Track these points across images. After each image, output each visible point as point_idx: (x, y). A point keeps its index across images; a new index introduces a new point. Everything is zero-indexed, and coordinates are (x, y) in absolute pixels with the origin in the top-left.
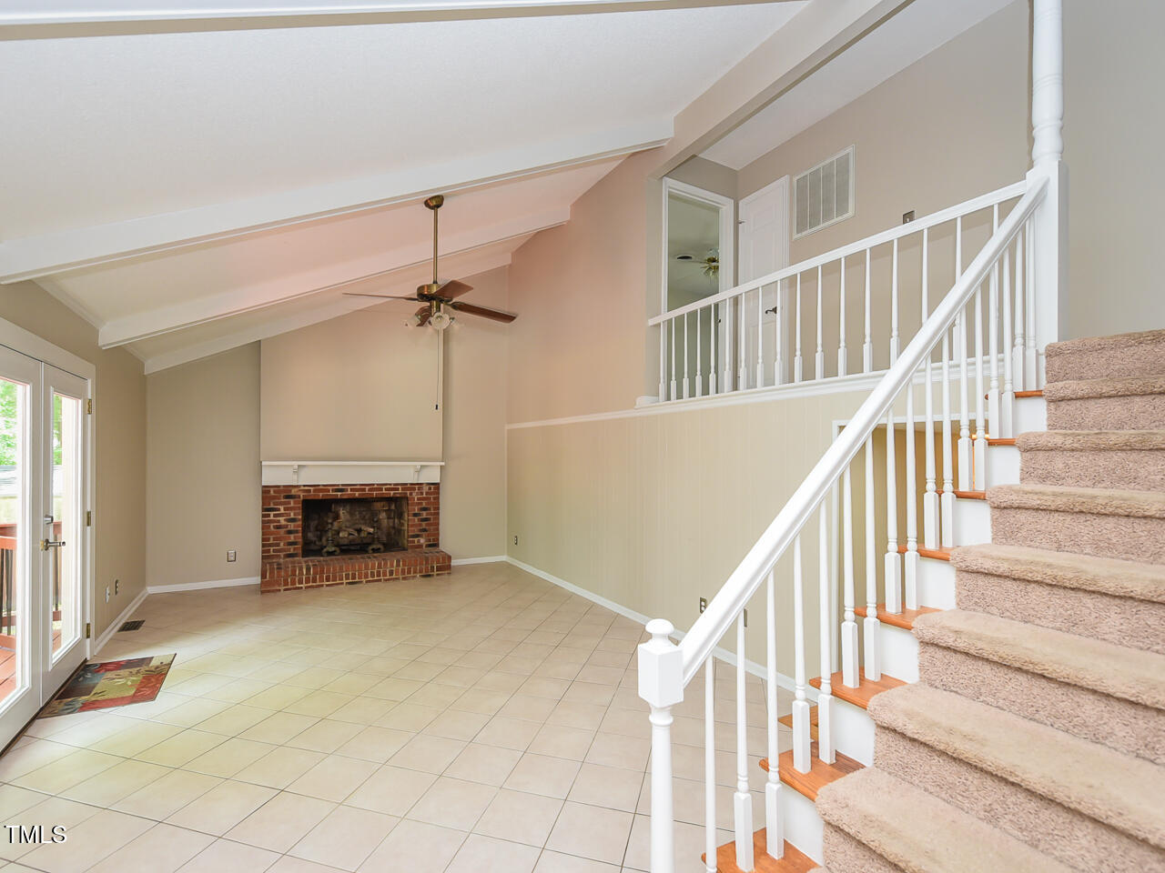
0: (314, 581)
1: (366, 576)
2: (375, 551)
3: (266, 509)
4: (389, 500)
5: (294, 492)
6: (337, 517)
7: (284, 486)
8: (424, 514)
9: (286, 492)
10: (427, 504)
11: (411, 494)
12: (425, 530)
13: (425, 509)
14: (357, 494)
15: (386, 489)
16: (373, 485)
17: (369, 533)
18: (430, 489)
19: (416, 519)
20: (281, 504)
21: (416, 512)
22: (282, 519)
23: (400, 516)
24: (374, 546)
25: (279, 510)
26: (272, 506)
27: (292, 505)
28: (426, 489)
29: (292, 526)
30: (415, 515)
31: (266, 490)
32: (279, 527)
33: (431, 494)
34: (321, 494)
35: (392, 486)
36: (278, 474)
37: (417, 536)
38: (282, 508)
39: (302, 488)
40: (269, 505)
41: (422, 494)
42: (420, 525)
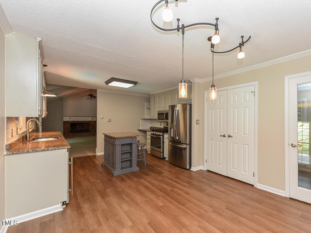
0: (73, 136)
1: (82, 135)
3: (64, 125)
4: (87, 124)
6: (77, 127)
8: (93, 126)
9: (68, 122)
13: (93, 125)
14: (81, 122)
15: (86, 122)
17: (83, 129)
20: (67, 124)
23: (89, 126)
26: (65, 124)
27: (69, 124)
29: (69, 128)
32: (66, 128)
34: (74, 123)
36: (66, 119)
37: (92, 130)
38: (67, 125)
39: (71, 121)
41: (93, 123)
42: (93, 128)
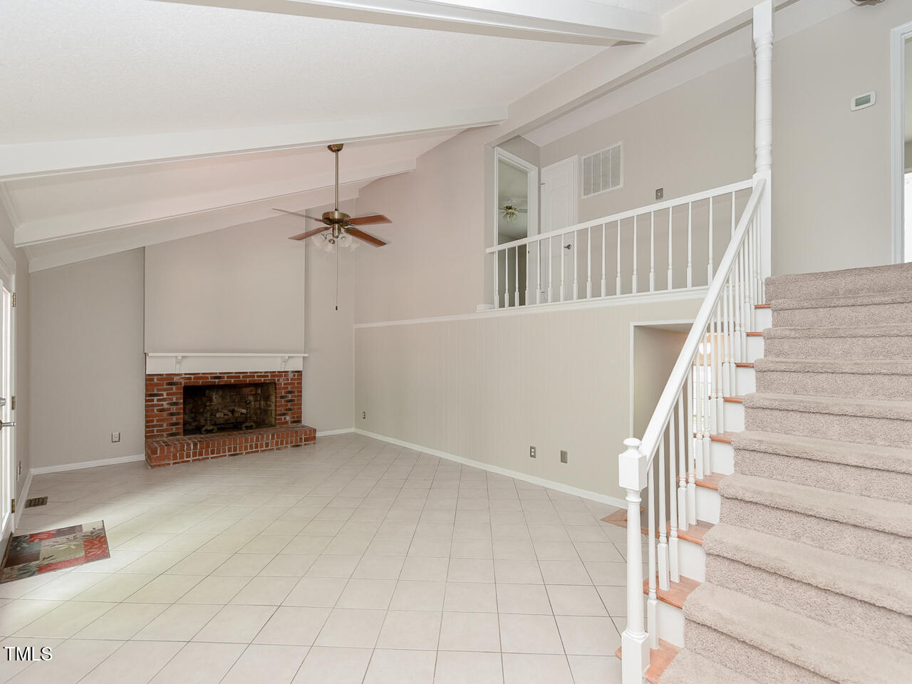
0: (201, 454)
1: (246, 449)
2: (247, 428)
3: (150, 395)
4: (256, 385)
5: (176, 379)
6: (211, 400)
7: (166, 375)
8: (290, 397)
9: (169, 380)
10: (292, 388)
11: (278, 380)
12: (290, 409)
13: (290, 392)
14: (233, 380)
15: (258, 376)
16: (247, 373)
17: (242, 414)
18: (294, 376)
19: (283, 400)
20: (165, 390)
21: (283, 394)
22: (164, 403)
23: (267, 398)
24: (247, 424)
25: (162, 395)
26: (155, 392)
27: (174, 390)
28: (291, 376)
29: (174, 409)
30: (282, 397)
31: (149, 378)
32: (161, 410)
33: (295, 380)
34: (201, 381)
35: (263, 374)
36: (161, 365)
37: (284, 414)
38: (165, 393)
39: (183, 376)
40: (153, 391)
41: (288, 380)
42: (287, 405)
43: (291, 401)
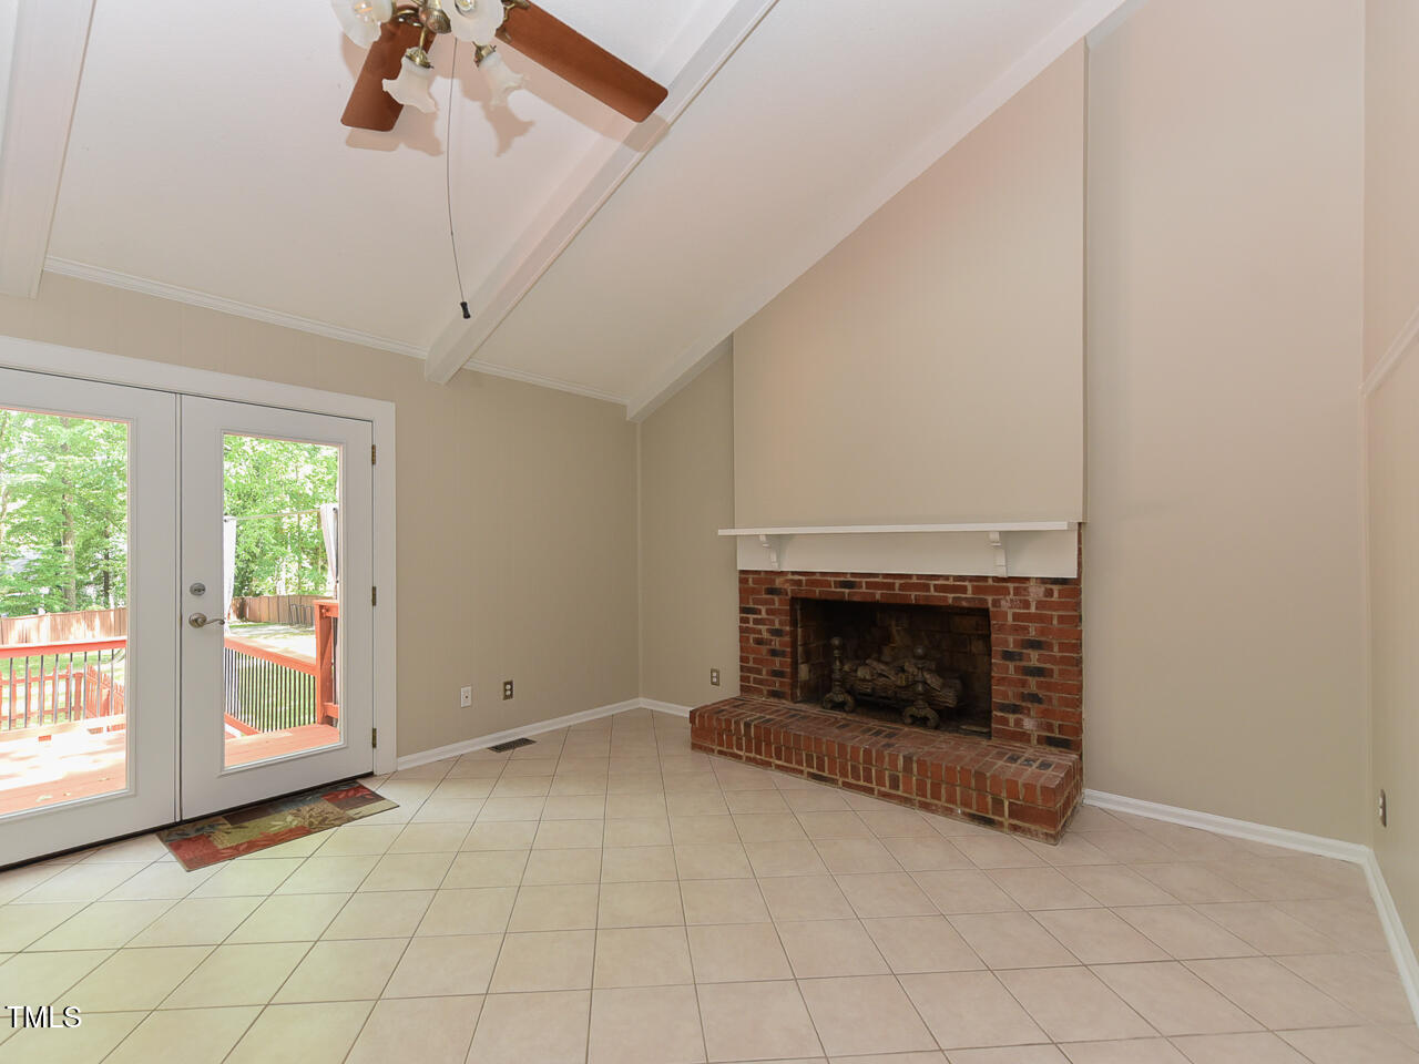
1: (843, 773)
2: (921, 722)
3: (744, 609)
5: (779, 582)
7: (766, 572)
8: (1034, 658)
9: (768, 583)
10: (1042, 632)
11: (996, 603)
12: (1035, 698)
13: (1034, 646)
14: (878, 594)
15: (937, 588)
16: (910, 576)
18: (1049, 593)
19: (1011, 666)
20: (763, 601)
21: (1011, 648)
22: (763, 628)
25: (759, 612)
26: (751, 605)
27: (777, 605)
28: (1036, 593)
29: (776, 643)
30: (1008, 656)
31: (743, 578)
32: (759, 642)
33: (1052, 606)
34: (817, 590)
35: (951, 582)
37: (1015, 709)
38: (763, 609)
39: (790, 577)
40: (748, 603)
41: (1027, 605)
42: (1024, 684)
43: (1039, 672)
